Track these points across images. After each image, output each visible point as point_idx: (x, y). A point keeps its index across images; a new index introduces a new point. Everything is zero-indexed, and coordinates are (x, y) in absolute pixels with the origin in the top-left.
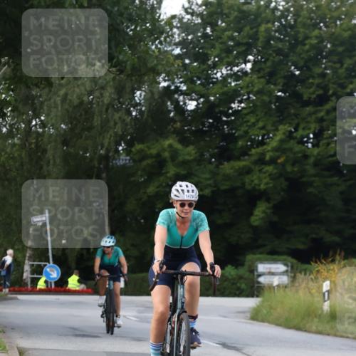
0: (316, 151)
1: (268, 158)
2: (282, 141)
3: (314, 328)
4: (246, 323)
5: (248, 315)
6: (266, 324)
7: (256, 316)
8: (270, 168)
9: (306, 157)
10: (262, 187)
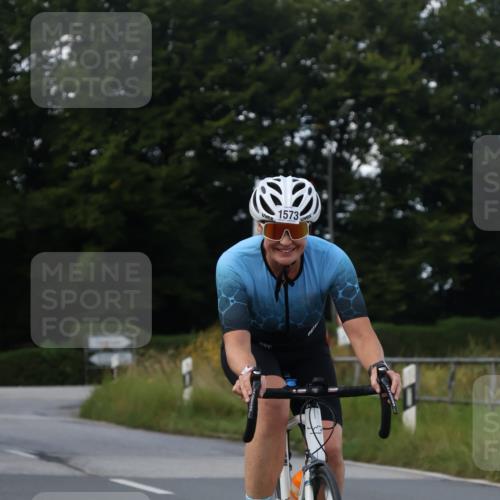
0: (164, 171)
1: (95, 181)
2: (114, 158)
3: (171, 426)
4: (75, 422)
5: (77, 411)
6: (103, 423)
7: (88, 412)
8: (99, 198)
9: (150, 179)
10: (90, 225)
